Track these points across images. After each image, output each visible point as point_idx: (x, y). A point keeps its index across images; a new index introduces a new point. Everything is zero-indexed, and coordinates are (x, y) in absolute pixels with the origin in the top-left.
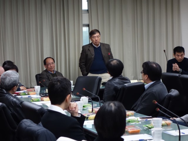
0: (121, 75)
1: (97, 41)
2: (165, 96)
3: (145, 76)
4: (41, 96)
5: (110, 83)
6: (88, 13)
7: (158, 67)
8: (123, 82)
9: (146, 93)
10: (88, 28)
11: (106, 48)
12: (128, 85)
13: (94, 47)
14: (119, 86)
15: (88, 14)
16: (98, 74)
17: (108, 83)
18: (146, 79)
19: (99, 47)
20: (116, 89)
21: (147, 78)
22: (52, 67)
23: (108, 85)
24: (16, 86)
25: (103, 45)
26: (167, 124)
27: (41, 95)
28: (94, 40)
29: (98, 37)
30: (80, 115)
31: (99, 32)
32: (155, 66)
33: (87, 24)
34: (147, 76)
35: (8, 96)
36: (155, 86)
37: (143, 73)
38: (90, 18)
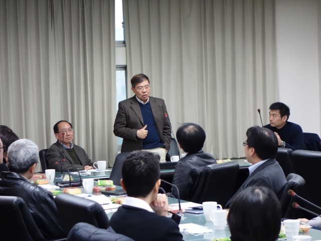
0: (201, 151)
1: (145, 94)
2: (284, 185)
3: (251, 150)
4: (60, 187)
5: (183, 163)
6: (125, 46)
7: (273, 137)
8: (205, 162)
9: (253, 181)
10: (124, 71)
11: (159, 106)
12: (213, 167)
13: (140, 104)
14: (199, 169)
15: (125, 48)
16: (147, 149)
17: (180, 163)
18: (251, 155)
19: (148, 104)
20: (193, 173)
21: (253, 152)
22: (68, 136)
23: (181, 166)
24: (35, 164)
25: (155, 101)
26: (303, 231)
27: (60, 185)
28: (140, 91)
29: (146, 87)
30: (172, 215)
31: (147, 78)
32: (269, 136)
33: (123, 65)
34: (253, 150)
35: (25, 184)
36: (266, 168)
37: (247, 146)
38: (129, 55)
